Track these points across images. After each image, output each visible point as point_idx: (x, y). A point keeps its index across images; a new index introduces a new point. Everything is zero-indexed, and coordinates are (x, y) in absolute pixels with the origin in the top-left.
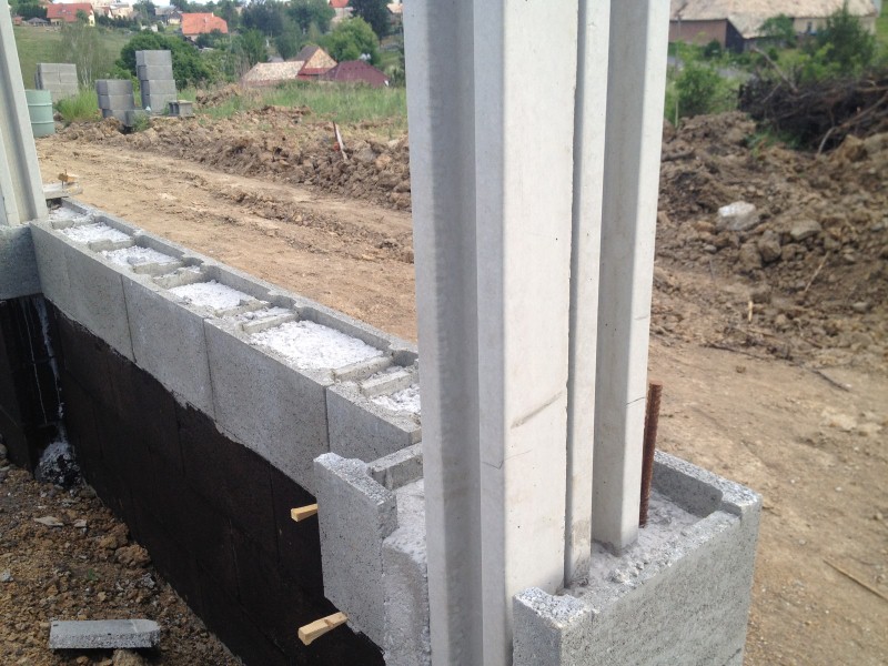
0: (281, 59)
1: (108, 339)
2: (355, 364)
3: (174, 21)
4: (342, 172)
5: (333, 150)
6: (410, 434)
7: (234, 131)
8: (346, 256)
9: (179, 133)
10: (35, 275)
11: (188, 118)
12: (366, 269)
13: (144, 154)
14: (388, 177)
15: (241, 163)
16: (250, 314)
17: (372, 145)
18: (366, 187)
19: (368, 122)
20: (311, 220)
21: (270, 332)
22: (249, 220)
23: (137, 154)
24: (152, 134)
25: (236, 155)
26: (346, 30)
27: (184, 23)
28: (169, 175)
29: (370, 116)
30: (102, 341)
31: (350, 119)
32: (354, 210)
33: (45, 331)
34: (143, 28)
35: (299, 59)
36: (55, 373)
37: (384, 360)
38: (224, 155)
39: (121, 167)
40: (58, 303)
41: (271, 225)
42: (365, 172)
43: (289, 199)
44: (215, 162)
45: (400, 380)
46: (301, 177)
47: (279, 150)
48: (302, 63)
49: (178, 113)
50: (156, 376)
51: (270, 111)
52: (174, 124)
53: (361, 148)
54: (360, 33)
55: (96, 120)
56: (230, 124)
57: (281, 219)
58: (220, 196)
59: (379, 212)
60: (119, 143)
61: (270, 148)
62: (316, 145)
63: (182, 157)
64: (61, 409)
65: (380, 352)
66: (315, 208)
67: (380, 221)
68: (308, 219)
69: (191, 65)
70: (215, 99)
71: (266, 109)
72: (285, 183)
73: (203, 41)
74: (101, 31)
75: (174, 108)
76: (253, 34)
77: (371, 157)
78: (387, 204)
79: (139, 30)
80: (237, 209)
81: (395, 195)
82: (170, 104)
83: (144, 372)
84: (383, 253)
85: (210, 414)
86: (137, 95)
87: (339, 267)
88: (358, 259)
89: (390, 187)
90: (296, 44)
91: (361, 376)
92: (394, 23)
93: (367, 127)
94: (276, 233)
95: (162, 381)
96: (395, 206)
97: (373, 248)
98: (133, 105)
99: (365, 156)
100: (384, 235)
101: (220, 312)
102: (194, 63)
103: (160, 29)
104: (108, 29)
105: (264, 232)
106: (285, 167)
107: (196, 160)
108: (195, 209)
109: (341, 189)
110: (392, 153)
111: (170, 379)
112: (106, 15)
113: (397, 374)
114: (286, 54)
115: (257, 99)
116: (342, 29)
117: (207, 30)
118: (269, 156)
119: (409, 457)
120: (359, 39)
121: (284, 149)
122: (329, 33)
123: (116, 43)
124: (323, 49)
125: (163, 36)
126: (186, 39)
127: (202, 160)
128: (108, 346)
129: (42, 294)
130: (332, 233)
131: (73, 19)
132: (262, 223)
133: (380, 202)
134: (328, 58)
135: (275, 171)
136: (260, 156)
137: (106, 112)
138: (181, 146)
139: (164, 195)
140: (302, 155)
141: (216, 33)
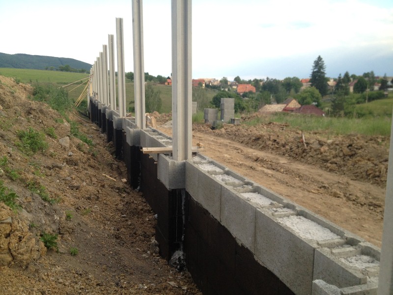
0: (276, 103)
1: (210, 211)
2: (327, 240)
3: (235, 87)
4: (303, 152)
5: (300, 142)
6: (360, 279)
7: (257, 131)
8: (304, 190)
9: (234, 131)
10: (184, 181)
11: (238, 125)
12: (313, 197)
13: (219, 138)
14: (326, 156)
15: (258, 145)
16: (275, 209)
17: (319, 141)
18: (314, 160)
19: (316, 131)
20: (287, 172)
21: (285, 218)
22: (260, 168)
23: (216, 138)
24: (223, 130)
25: (257, 141)
26: (307, 92)
27: (239, 88)
28: (228, 147)
29: (317, 129)
30: (207, 211)
31: (308, 129)
32: (308, 169)
33: (183, 203)
34: (222, 89)
35: (284, 104)
36: (184, 221)
37: (342, 241)
38: (251, 141)
39: (210, 142)
40: (191, 193)
41: (270, 172)
42: (315, 153)
43: (278, 161)
44: (247, 143)
45: (351, 252)
46: (284, 153)
47: (275, 141)
48: (285, 105)
49: (234, 123)
50: (229, 229)
51: (271, 124)
52: (232, 127)
53: (314, 142)
54: (314, 93)
55: (202, 124)
56: (255, 129)
57: (274, 169)
58: (248, 157)
59: (320, 172)
60: (210, 133)
61: (271, 139)
62: (292, 139)
63: (234, 140)
64: (183, 237)
65: (339, 237)
66: (290, 166)
67: (320, 176)
68: (286, 171)
69: (239, 104)
70: (249, 118)
71: (270, 123)
72: (276, 154)
73: (245, 95)
74: (206, 90)
75: (233, 121)
76: (266, 93)
77: (318, 147)
78: (324, 169)
79: (220, 90)
80: (255, 163)
81: (329, 165)
82: (232, 119)
83: (224, 227)
84: (322, 190)
85: (252, 250)
86: (219, 115)
87: (300, 194)
88: (309, 192)
89: (327, 161)
90: (284, 97)
91: (331, 246)
92: (330, 90)
93: (316, 133)
94: (272, 176)
95: (231, 232)
96: (328, 170)
97: (316, 188)
98: (217, 118)
99: (316, 146)
100: (322, 183)
101: (262, 206)
102: (240, 104)
103: (229, 90)
104: (209, 90)
105: (267, 175)
106: (277, 148)
107: (239, 142)
108: (238, 162)
109: (302, 159)
110: (329, 146)
111: (235, 232)
112: (209, 84)
113: (349, 248)
114: (278, 101)
115: (266, 119)
116: (305, 92)
117: (247, 91)
118: (270, 142)
119: (360, 290)
120: (312, 96)
121: (278, 140)
122: (299, 93)
123: (211, 95)
124: (296, 100)
125: (229, 93)
126: (238, 94)
127: (242, 142)
128: (210, 213)
129: (185, 189)
130: (297, 179)
131: (197, 85)
132: (266, 170)
133: (321, 167)
134: (297, 103)
135: (273, 149)
136: (267, 142)
137: (206, 121)
138: (234, 136)
139: (226, 155)
140: (285, 143)
141: (251, 92)
